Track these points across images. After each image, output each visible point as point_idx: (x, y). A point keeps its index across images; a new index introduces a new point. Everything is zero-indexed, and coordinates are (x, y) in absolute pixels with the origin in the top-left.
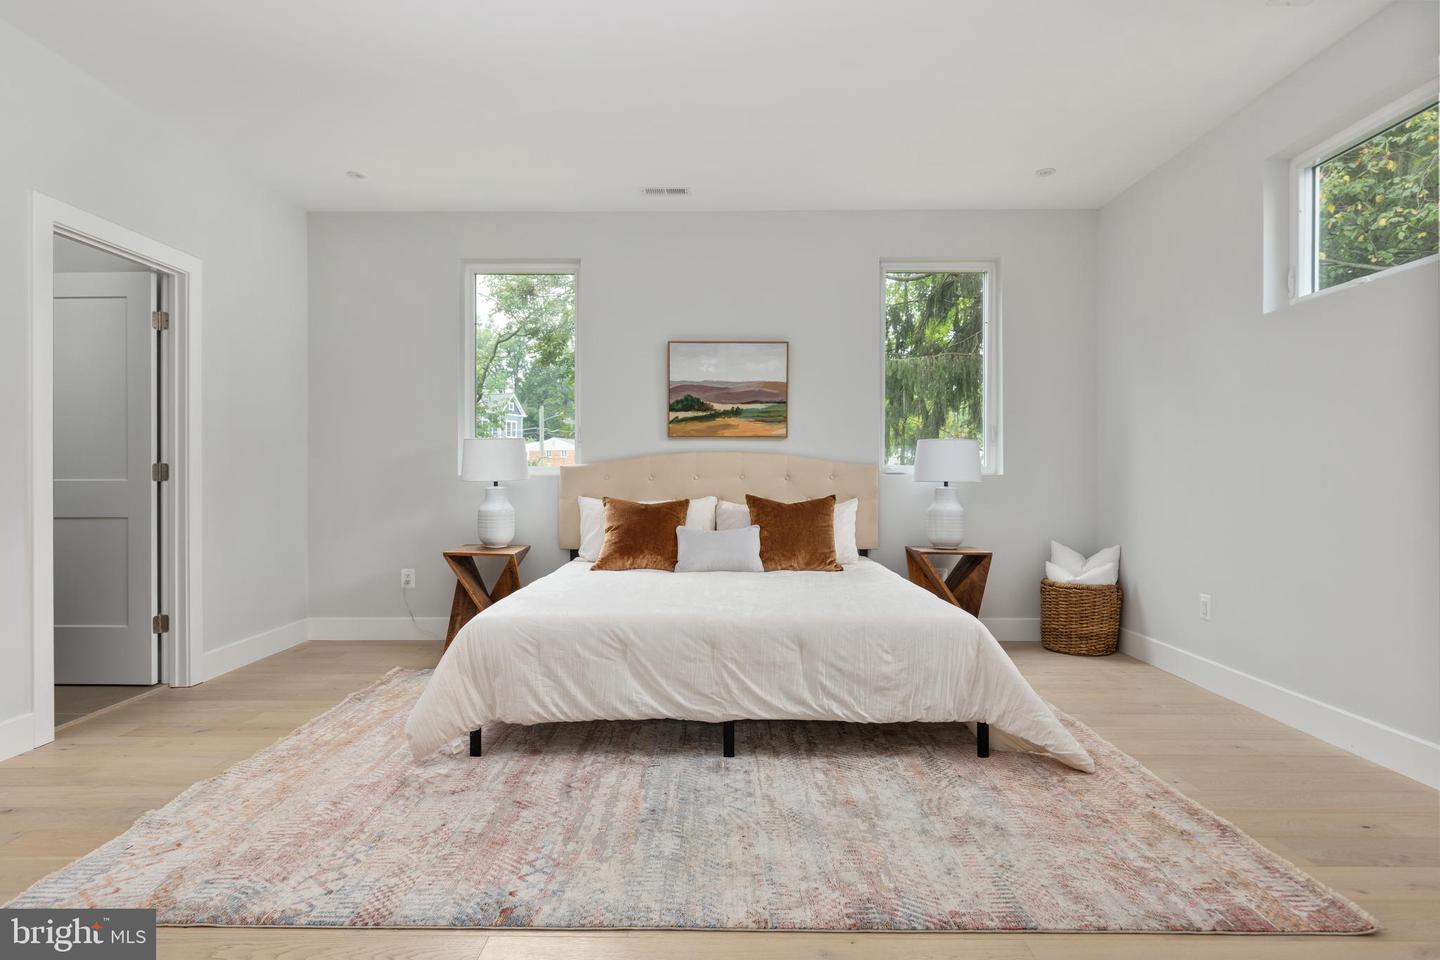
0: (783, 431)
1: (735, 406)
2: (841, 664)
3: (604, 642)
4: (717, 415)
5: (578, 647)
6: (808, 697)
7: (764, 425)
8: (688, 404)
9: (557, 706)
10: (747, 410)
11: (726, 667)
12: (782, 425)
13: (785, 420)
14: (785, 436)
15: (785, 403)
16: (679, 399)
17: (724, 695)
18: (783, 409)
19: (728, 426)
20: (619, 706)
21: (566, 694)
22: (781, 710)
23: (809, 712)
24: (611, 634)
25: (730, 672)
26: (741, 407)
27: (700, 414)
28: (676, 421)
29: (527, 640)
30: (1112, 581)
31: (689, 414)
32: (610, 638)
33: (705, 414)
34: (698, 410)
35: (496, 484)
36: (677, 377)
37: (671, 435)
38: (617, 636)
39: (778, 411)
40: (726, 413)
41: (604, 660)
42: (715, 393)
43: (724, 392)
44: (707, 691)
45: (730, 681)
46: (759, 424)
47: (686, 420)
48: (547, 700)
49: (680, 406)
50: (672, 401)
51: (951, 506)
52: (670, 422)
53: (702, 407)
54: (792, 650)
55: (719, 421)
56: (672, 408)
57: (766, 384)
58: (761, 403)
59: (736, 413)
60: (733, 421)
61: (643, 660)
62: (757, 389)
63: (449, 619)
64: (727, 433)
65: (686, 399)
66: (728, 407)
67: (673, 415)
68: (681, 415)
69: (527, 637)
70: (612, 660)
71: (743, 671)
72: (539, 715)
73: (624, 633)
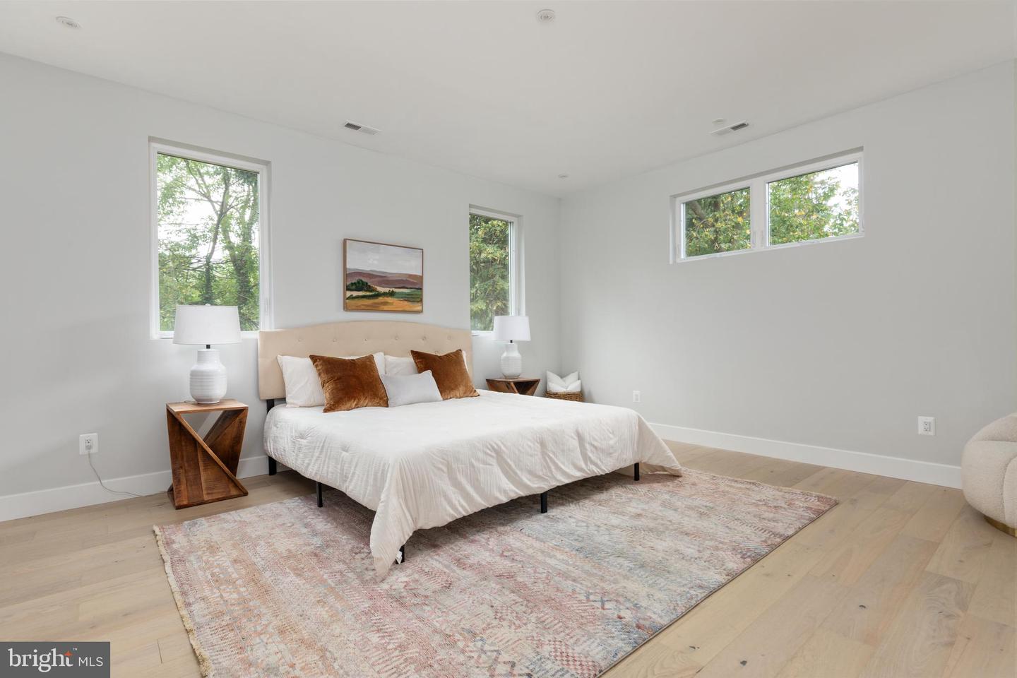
0: (420, 308)
1: (391, 290)
2: (596, 444)
3: (487, 454)
4: (378, 295)
5: (473, 461)
6: (584, 466)
7: (409, 303)
8: (360, 286)
9: (462, 506)
10: (398, 293)
11: (549, 456)
12: (419, 304)
13: (421, 301)
14: (420, 312)
15: (421, 289)
16: (353, 282)
17: (550, 475)
18: (420, 293)
19: (385, 303)
20: (498, 495)
21: (467, 496)
22: (572, 476)
23: (584, 475)
24: (489, 447)
25: (550, 458)
26: (396, 290)
27: (368, 294)
28: (351, 298)
29: (441, 462)
30: (579, 390)
31: (361, 293)
32: (490, 450)
33: (371, 294)
34: (366, 291)
35: (208, 347)
36: (353, 265)
37: (347, 308)
38: (493, 448)
39: (416, 295)
40: (385, 294)
41: (488, 466)
42: (377, 279)
43: (384, 279)
44: (541, 474)
45: (550, 464)
46: (406, 303)
47: (358, 297)
48: (457, 503)
49: (354, 287)
50: (348, 283)
51: (516, 354)
52: (347, 299)
53: (369, 288)
54: (574, 439)
55: (381, 299)
56: (348, 288)
57: (410, 276)
58: (407, 288)
59: (392, 294)
60: (390, 300)
61: (509, 460)
62: (404, 279)
63: (171, 471)
64: (386, 308)
65: (358, 282)
66: (387, 290)
67: (349, 294)
68: (355, 294)
69: (441, 460)
70: (491, 465)
71: (556, 457)
72: (453, 516)
73: (497, 445)
